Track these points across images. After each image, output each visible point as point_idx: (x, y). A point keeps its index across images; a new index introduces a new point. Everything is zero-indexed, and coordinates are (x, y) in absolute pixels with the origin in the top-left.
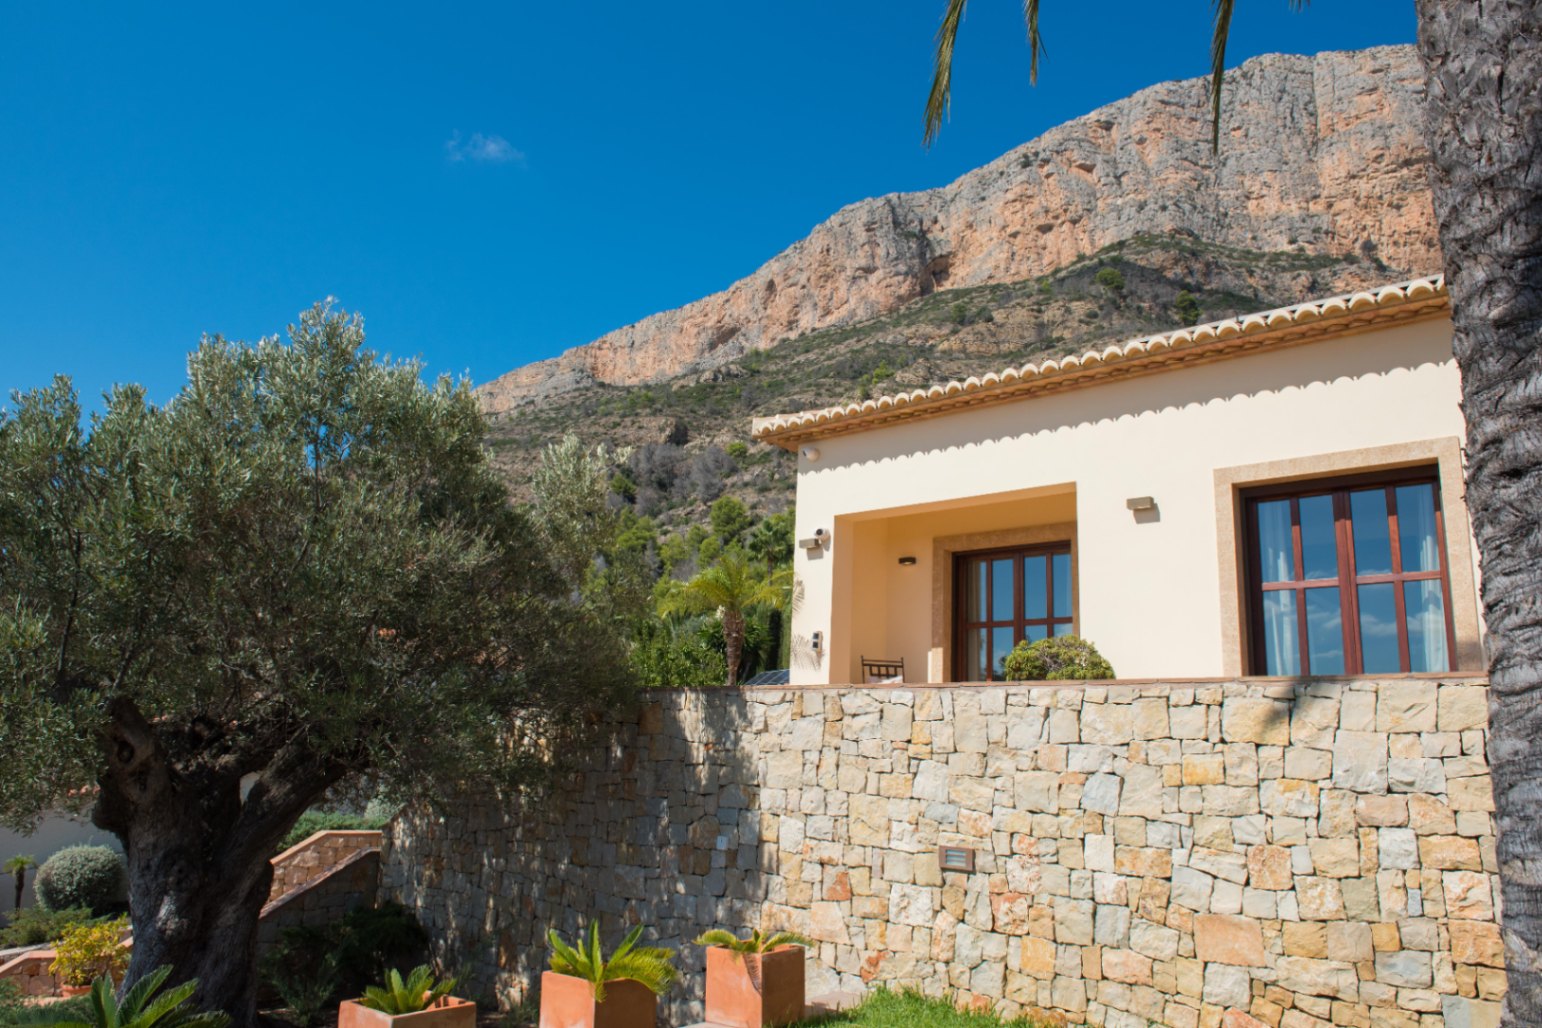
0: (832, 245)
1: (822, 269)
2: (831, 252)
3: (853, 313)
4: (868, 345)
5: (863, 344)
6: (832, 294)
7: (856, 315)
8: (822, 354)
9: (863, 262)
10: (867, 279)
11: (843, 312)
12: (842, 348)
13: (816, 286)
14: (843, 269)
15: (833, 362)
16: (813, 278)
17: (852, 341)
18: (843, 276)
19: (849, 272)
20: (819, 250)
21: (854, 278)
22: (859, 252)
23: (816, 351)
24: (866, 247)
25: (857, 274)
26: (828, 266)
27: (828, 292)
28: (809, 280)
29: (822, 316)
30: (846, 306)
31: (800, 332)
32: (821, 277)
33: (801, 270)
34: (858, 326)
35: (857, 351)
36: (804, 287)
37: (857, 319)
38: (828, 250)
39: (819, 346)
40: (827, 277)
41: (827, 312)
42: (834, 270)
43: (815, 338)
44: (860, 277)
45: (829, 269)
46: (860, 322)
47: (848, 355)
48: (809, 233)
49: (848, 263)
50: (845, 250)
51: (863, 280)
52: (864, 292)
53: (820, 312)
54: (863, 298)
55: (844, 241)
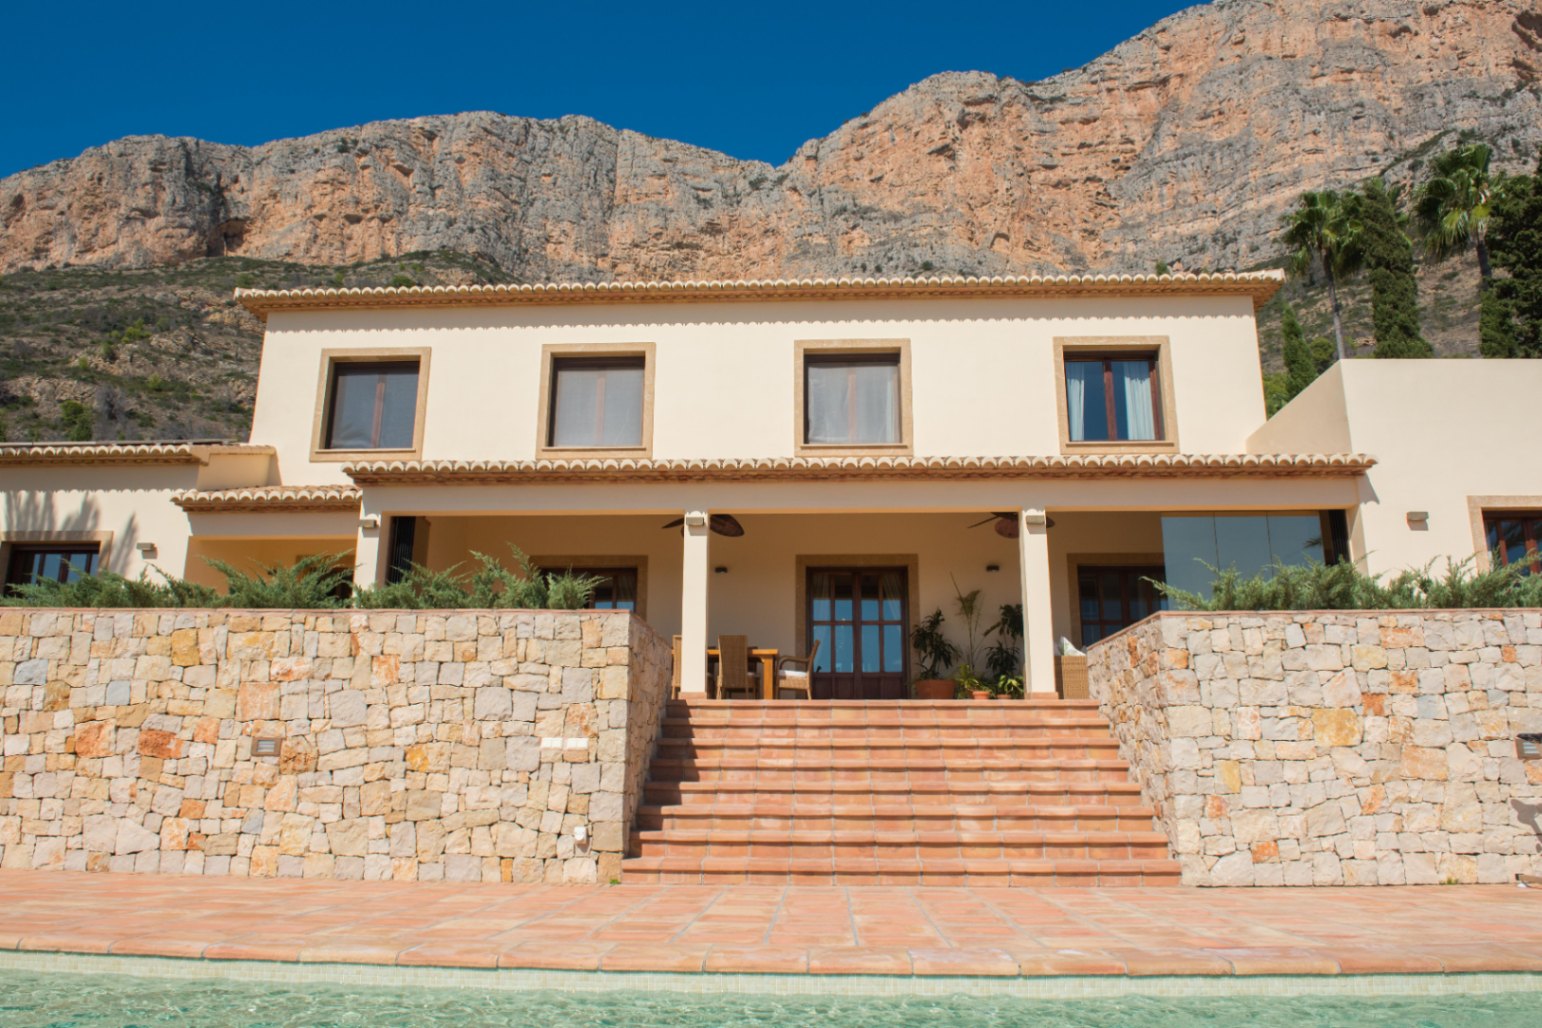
0: (105, 175)
1: (90, 198)
2: (104, 183)
3: (121, 257)
4: (130, 297)
5: (125, 294)
6: (97, 230)
7: (124, 260)
8: (73, 296)
9: (142, 203)
10: (144, 223)
11: (109, 252)
12: (99, 294)
13: (79, 216)
14: (116, 205)
15: (85, 307)
16: (76, 205)
17: (113, 289)
18: (115, 212)
19: (123, 210)
20: (88, 176)
21: (128, 219)
22: (140, 192)
23: (66, 290)
24: (148, 187)
25: (133, 214)
26: (97, 197)
27: (92, 225)
28: (70, 206)
29: (81, 252)
30: (112, 247)
31: (49, 263)
32: (86, 207)
33: (62, 193)
34: (125, 273)
35: (116, 301)
36: (62, 213)
37: (125, 264)
38: (100, 180)
39: (70, 285)
40: (95, 209)
41: (88, 248)
42: (105, 204)
43: (67, 275)
44: (135, 219)
45: (97, 201)
46: (128, 269)
47: (104, 304)
48: (78, 154)
49: (123, 200)
50: (121, 184)
51: (139, 224)
52: (137, 237)
53: (77, 247)
54: (137, 242)
55: (122, 174)
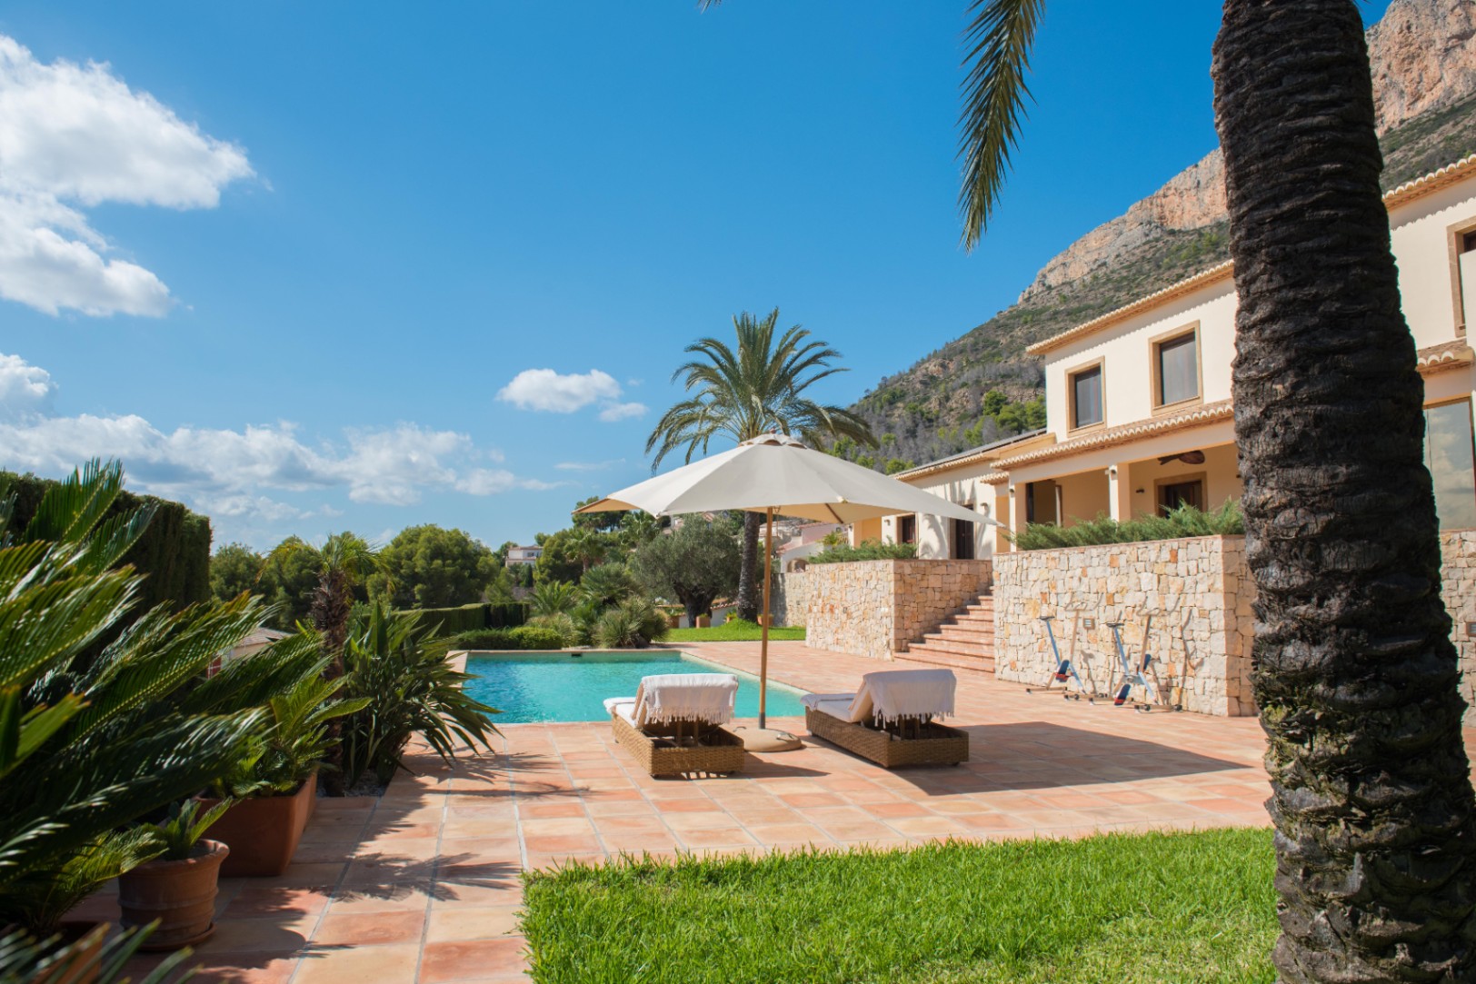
0: (1413, 21)
1: (1404, 50)
2: (1413, 29)
3: (1450, 91)
4: (1465, 128)
5: (1460, 127)
6: (1420, 75)
7: (1454, 92)
8: (1411, 150)
9: (1455, 29)
10: (1463, 47)
11: (1438, 92)
12: (1435, 138)
13: (1400, 71)
14: (1431, 43)
15: (1423, 157)
16: (1394, 63)
17: (1448, 127)
18: (1432, 51)
19: (1439, 45)
20: (1397, 30)
21: (1447, 50)
22: (1451, 19)
23: (1404, 147)
24: (1458, 10)
25: (1450, 44)
26: (1411, 45)
27: (1415, 74)
28: (1389, 67)
29: (1411, 104)
30: (1439, 85)
31: (1386, 128)
32: (1404, 60)
33: (1379, 58)
34: (1457, 105)
35: (1452, 138)
36: (1384, 76)
37: (1455, 96)
38: (1409, 28)
39: (1408, 141)
40: (1412, 58)
41: (1417, 97)
42: (1420, 48)
43: (1403, 131)
44: (1454, 47)
45: (1412, 49)
46: (1460, 99)
47: (1441, 145)
48: (1383, 15)
49: (1436, 35)
50: (1430, 20)
51: (1458, 50)
52: (1461, 63)
53: (1407, 100)
54: (1461, 69)
55: (1428, 11)
